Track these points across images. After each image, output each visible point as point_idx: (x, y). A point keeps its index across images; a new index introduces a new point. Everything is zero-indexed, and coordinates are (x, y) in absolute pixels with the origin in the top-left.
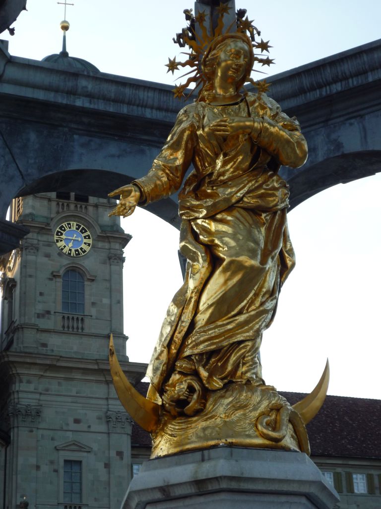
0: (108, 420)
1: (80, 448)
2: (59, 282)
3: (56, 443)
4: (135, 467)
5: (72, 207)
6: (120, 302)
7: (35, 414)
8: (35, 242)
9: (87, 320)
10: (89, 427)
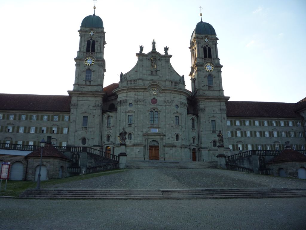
0: (221, 110)
1: (215, 117)
2: (207, 78)
3: (209, 116)
4: (227, 121)
5: (208, 60)
6: (221, 82)
7: (204, 110)
8: (200, 69)
9: (214, 87)
10: (216, 112)
